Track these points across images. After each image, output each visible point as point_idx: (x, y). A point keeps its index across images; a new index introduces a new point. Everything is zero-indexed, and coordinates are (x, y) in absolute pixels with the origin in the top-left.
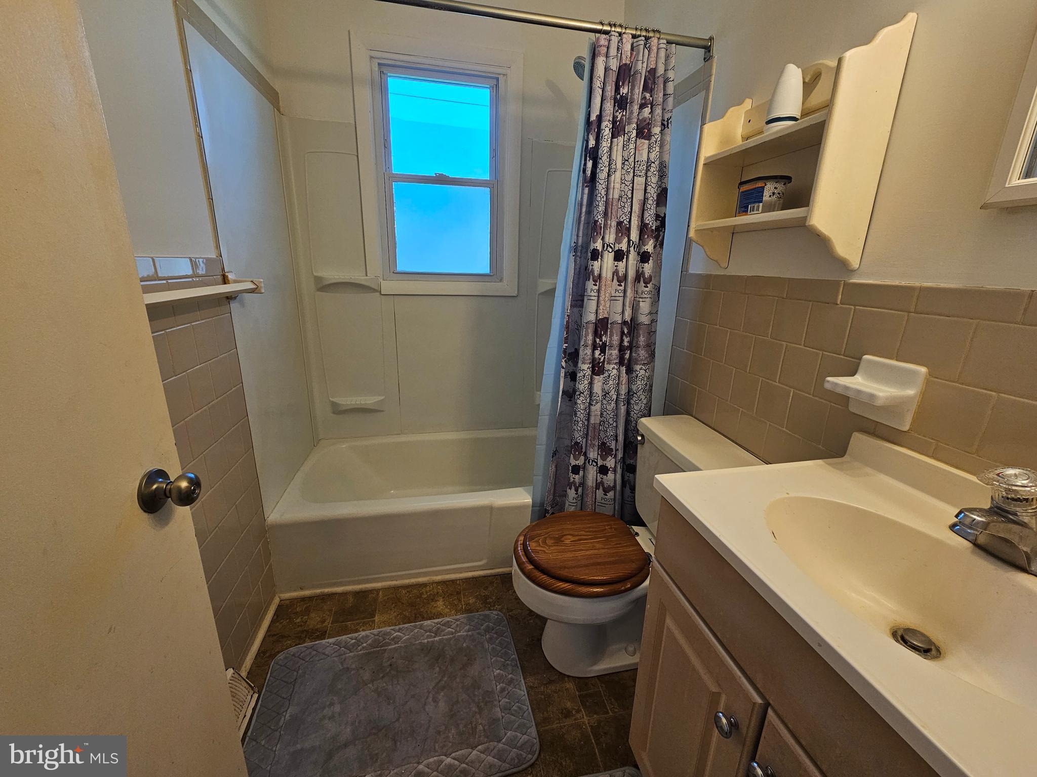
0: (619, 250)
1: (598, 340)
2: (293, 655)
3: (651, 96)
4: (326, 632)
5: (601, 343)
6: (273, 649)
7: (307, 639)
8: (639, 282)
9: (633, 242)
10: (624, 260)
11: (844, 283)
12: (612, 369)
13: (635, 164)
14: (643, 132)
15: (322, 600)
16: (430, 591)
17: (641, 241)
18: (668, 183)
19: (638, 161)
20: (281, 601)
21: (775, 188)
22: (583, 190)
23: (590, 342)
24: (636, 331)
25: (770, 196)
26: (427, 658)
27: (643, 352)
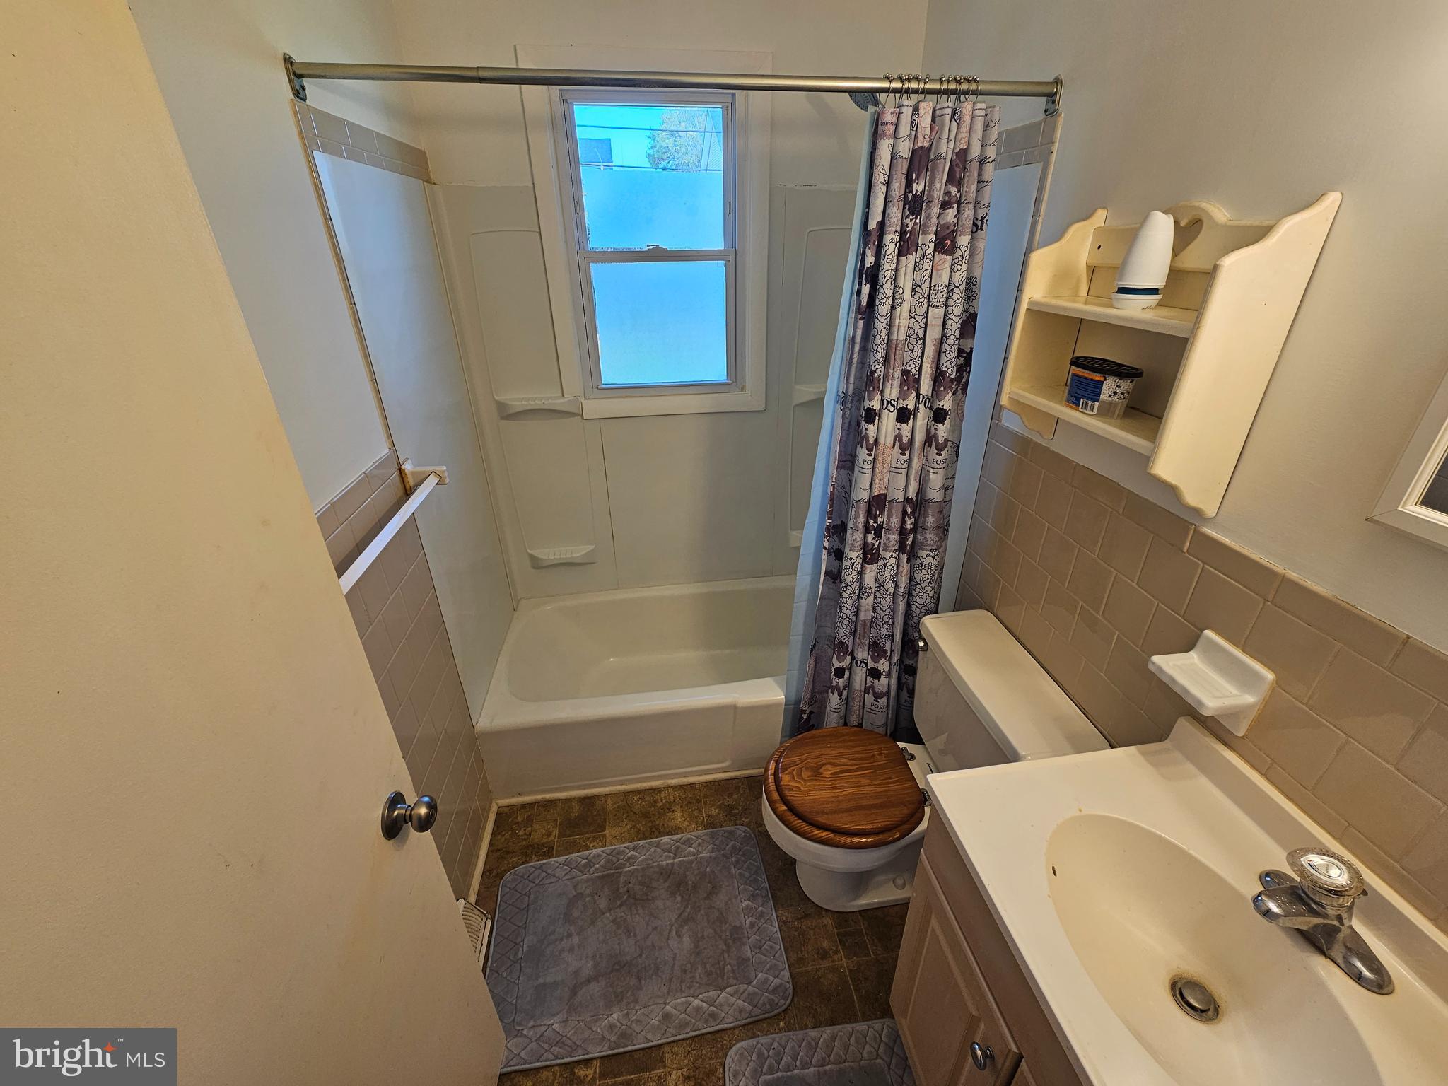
0: (903, 408)
1: (871, 522)
2: (522, 877)
3: (959, 191)
4: (553, 848)
5: (875, 525)
6: (498, 867)
7: (534, 856)
8: (930, 446)
9: (923, 396)
10: (910, 422)
11: (1195, 528)
12: (889, 557)
13: (930, 290)
14: (945, 243)
15: (544, 807)
16: (665, 797)
17: (935, 393)
18: (977, 308)
19: (935, 286)
20: (499, 808)
21: (1119, 386)
22: (856, 323)
23: (861, 526)
24: (923, 508)
25: (1110, 396)
26: (667, 884)
27: (931, 535)
